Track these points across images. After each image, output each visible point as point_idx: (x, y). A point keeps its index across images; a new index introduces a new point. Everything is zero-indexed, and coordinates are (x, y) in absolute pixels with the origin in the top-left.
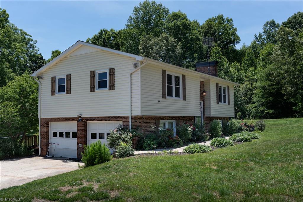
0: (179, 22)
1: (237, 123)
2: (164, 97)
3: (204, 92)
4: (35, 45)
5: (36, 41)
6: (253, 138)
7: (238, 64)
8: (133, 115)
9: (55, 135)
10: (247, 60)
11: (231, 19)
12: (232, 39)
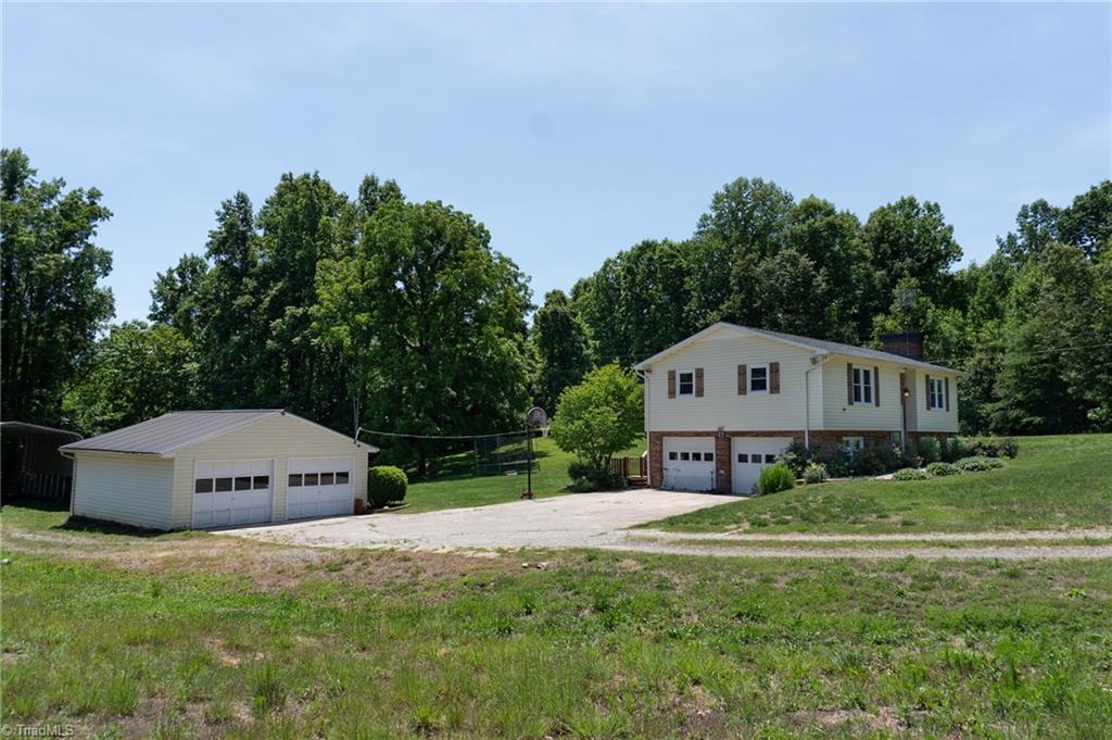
0: (819, 222)
1: (966, 442)
2: (850, 403)
3: (906, 391)
4: (527, 284)
5: (530, 278)
6: (995, 466)
7: (959, 313)
8: (811, 429)
9: (673, 456)
10: (980, 304)
11: (936, 205)
12: (943, 253)
